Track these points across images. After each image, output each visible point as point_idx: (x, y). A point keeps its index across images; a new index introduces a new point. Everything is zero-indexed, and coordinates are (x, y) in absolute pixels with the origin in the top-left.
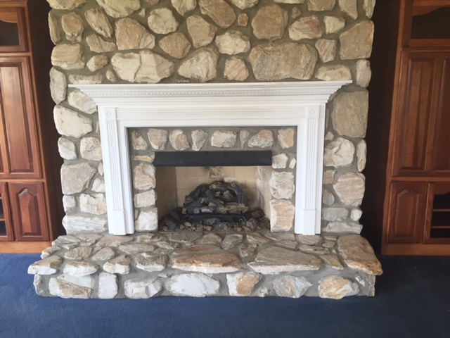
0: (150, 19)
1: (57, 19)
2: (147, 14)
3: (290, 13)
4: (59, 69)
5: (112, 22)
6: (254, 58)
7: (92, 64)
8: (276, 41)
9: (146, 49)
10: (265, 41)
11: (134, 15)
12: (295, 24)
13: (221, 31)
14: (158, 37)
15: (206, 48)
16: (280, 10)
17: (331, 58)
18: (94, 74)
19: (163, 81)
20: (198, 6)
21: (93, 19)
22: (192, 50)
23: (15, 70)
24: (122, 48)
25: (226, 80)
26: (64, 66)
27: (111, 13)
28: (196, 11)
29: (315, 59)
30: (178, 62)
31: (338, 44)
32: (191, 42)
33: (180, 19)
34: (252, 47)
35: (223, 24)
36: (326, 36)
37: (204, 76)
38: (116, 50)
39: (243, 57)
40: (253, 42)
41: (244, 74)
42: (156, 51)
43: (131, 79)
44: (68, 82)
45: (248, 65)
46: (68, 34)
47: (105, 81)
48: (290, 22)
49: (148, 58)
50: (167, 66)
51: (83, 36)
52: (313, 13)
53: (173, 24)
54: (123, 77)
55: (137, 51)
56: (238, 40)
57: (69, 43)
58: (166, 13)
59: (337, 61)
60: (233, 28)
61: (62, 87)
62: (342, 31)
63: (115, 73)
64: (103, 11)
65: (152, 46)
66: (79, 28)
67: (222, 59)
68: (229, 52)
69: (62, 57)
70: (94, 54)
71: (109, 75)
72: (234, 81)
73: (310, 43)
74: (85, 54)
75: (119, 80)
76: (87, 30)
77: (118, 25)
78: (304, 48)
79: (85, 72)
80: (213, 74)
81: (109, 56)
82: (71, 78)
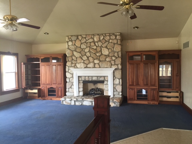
0: (83, 58)
1: (68, 58)
2: (82, 57)
3: (106, 56)
4: (68, 66)
5: (77, 58)
6: (100, 64)
7: (73, 65)
8: (104, 61)
9: (82, 62)
10: (102, 61)
11: (80, 57)
12: (107, 58)
13: (95, 59)
14: (84, 60)
15: (92, 62)
16: (104, 56)
17: (114, 64)
18: (73, 67)
19: (85, 68)
20: (91, 55)
21: (74, 58)
22: (90, 62)
23: (60, 66)
24: (78, 62)
25: (96, 68)
26: (68, 65)
27: (76, 57)
28: (90, 56)
29: (111, 64)
30: (87, 64)
31: (115, 61)
32: (89, 61)
33: (88, 57)
34: (100, 62)
35: (95, 58)
36: (113, 60)
37: (91, 67)
38: (77, 63)
39: (98, 64)
40: (100, 61)
41: (99, 67)
42: (84, 63)
43: (79, 67)
44: (69, 68)
45: (99, 65)
46: (69, 60)
47: (75, 68)
48: (106, 58)
49: (82, 64)
50: (85, 65)
51: (72, 60)
52: (110, 56)
53: (87, 58)
54: (78, 67)
55: (80, 63)
56: (97, 61)
57: (70, 62)
58: (85, 57)
59: (115, 64)
60: (97, 59)
61: (68, 69)
62: (115, 59)
63: (77, 67)
64: (75, 56)
65: (83, 62)
66: (71, 59)
67: (95, 64)
68: (96, 63)
69: (68, 64)
70: (73, 63)
71: (76, 67)
72: (97, 68)
73: (110, 61)
74: (72, 63)
75: (77, 68)
76: (73, 59)
77: (78, 59)
78: (109, 62)
79: (72, 66)
80: (93, 66)
81: (76, 64)
82: (69, 67)
